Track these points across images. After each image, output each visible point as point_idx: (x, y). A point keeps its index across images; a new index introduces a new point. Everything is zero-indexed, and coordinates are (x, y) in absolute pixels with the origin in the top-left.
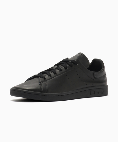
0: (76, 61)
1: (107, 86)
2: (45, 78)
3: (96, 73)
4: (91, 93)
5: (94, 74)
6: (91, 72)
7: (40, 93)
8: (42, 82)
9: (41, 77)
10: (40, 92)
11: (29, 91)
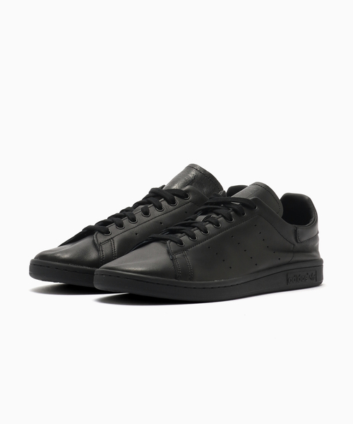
0: (253, 200)
1: (321, 261)
2: (181, 243)
3: (300, 229)
4: (288, 280)
5: (296, 231)
6: (291, 227)
7: (174, 280)
8: (176, 252)
9: (172, 241)
10: (176, 279)
11: (149, 277)
